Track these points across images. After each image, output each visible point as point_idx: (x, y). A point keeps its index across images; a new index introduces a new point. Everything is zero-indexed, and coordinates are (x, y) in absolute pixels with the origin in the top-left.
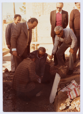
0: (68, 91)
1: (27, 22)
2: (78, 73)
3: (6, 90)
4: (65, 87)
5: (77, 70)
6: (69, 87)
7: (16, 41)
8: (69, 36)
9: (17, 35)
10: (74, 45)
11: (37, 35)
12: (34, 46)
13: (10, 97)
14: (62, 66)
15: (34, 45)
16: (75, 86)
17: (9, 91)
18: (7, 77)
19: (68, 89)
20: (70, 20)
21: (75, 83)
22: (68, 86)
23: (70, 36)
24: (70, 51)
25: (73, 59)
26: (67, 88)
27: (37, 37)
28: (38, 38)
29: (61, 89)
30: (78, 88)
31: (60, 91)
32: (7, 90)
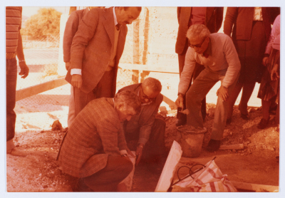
0: (196, 187)
1: (114, 9)
2: (232, 150)
3: (45, 169)
4: (190, 175)
5: (230, 142)
6: (199, 178)
7: (84, 51)
8: (223, 55)
9: (87, 36)
10: (231, 79)
11: (146, 48)
12: (135, 75)
13: (51, 187)
14: (193, 128)
15: (137, 72)
16: (214, 176)
17: (53, 172)
18: (56, 140)
19: (197, 181)
20: (227, 15)
21: (214, 168)
22: (196, 174)
23: (225, 56)
24: (218, 93)
25: (225, 114)
26: (193, 178)
27: (145, 54)
28: (148, 56)
29: (180, 180)
30: (220, 182)
31: (177, 185)
32: (49, 170)
